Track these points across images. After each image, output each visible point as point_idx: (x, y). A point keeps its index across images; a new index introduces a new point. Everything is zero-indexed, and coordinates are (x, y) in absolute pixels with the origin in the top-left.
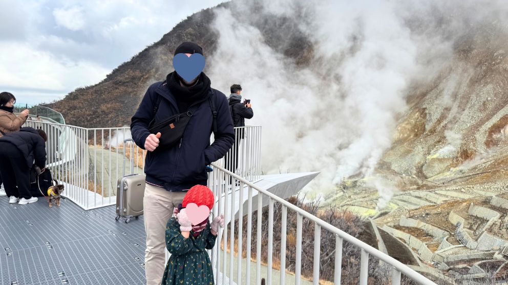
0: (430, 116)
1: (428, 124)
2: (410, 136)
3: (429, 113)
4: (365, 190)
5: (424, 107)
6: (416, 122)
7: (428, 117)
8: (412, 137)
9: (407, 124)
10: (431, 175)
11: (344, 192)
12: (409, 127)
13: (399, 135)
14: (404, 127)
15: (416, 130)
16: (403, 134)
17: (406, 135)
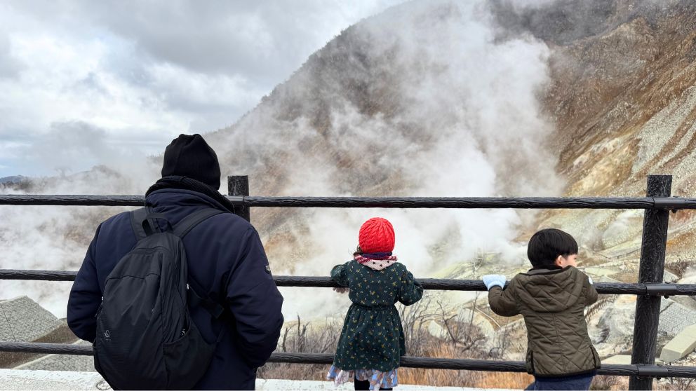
0: (645, 151)
1: (637, 164)
2: (608, 183)
3: (644, 147)
4: (505, 268)
5: (639, 137)
6: (622, 161)
7: (640, 153)
8: (610, 185)
9: (607, 165)
10: (612, 244)
11: (474, 270)
12: (610, 169)
13: (592, 182)
14: (603, 170)
15: (618, 175)
16: (600, 182)
17: (602, 183)
